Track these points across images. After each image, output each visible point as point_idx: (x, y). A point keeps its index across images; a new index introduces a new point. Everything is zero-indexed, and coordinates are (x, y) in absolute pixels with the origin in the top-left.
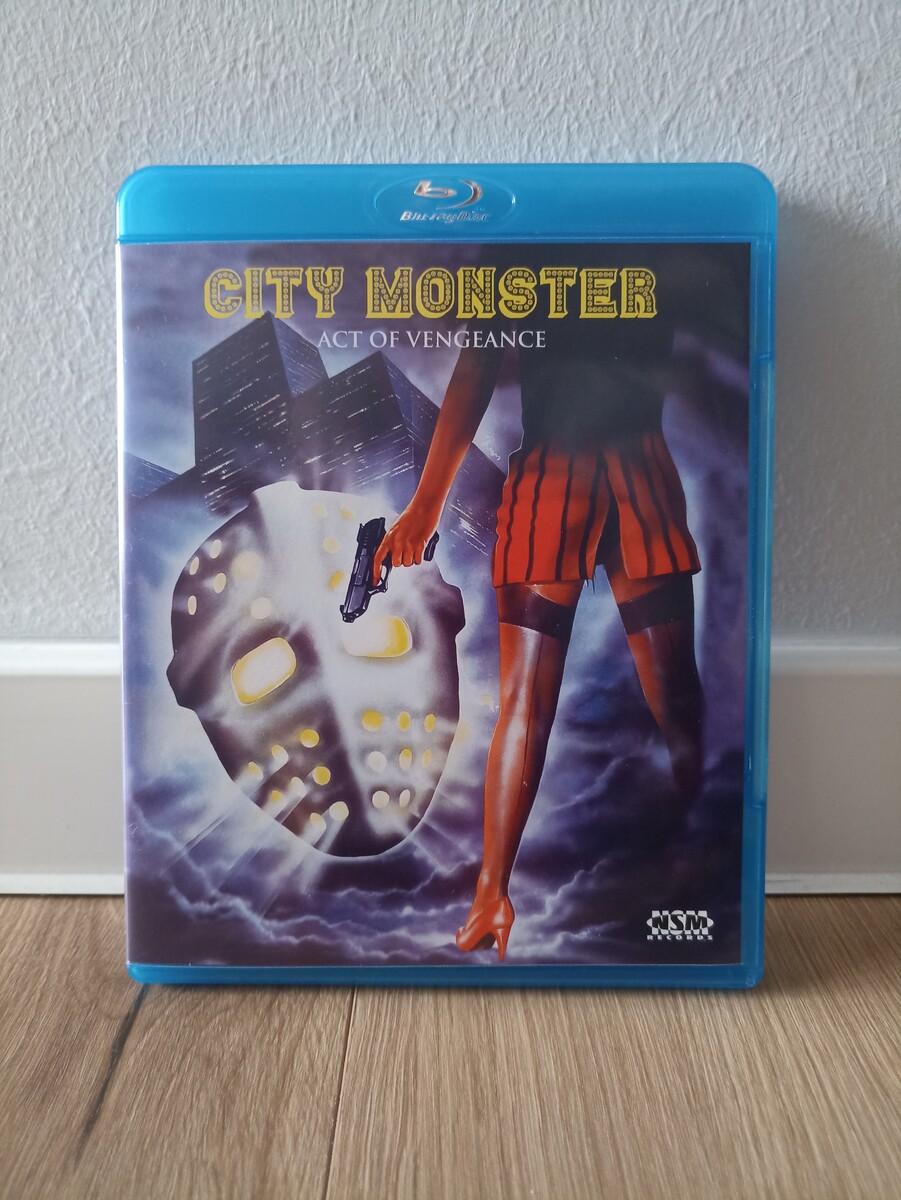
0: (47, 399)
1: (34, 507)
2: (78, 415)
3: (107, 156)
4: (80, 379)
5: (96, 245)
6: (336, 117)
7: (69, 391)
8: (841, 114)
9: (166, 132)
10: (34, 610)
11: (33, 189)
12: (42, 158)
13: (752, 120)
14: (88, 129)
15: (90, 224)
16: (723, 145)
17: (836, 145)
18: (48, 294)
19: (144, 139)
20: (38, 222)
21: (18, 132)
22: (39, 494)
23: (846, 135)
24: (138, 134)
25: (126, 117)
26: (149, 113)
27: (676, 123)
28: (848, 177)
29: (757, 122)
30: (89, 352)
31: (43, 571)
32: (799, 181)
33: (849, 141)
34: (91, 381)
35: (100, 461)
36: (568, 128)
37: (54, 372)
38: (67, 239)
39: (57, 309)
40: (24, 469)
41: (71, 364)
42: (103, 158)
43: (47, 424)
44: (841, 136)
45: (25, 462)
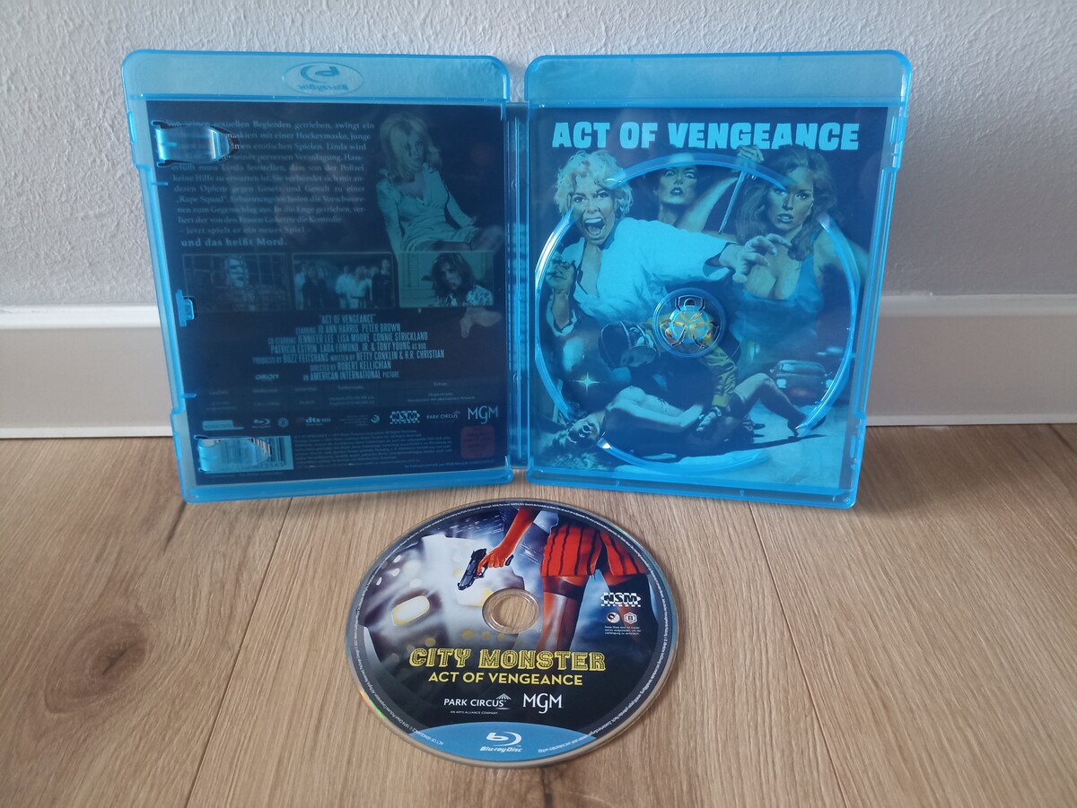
0: (97, 175)
1: (101, 234)
2: (116, 183)
3: (105, 40)
4: (113, 164)
5: (108, 91)
6: (233, 17)
7: (108, 171)
8: (523, 12)
9: (136, 26)
10: (111, 288)
11: (65, 58)
12: (67, 42)
13: (472, 17)
14: (91, 24)
15: (103, 79)
16: (459, 31)
17: (523, 30)
18: (86, 118)
19: (125, 29)
20: (72, 77)
21: (50, 26)
22: (102, 226)
23: (528, 25)
24: (120, 27)
25: (111, 17)
26: (124, 15)
27: (430, 19)
28: (532, 48)
29: (476, 18)
30: (116, 150)
31: (113, 267)
32: (505, 51)
33: (530, 28)
34: (119, 166)
35: (133, 208)
36: (368, 22)
37: (98, 161)
38: (91, 87)
39: (93, 126)
40: (91, 213)
41: (106, 156)
42: (102, 41)
43: (99, 189)
44: (525, 25)
45: (91, 210)
